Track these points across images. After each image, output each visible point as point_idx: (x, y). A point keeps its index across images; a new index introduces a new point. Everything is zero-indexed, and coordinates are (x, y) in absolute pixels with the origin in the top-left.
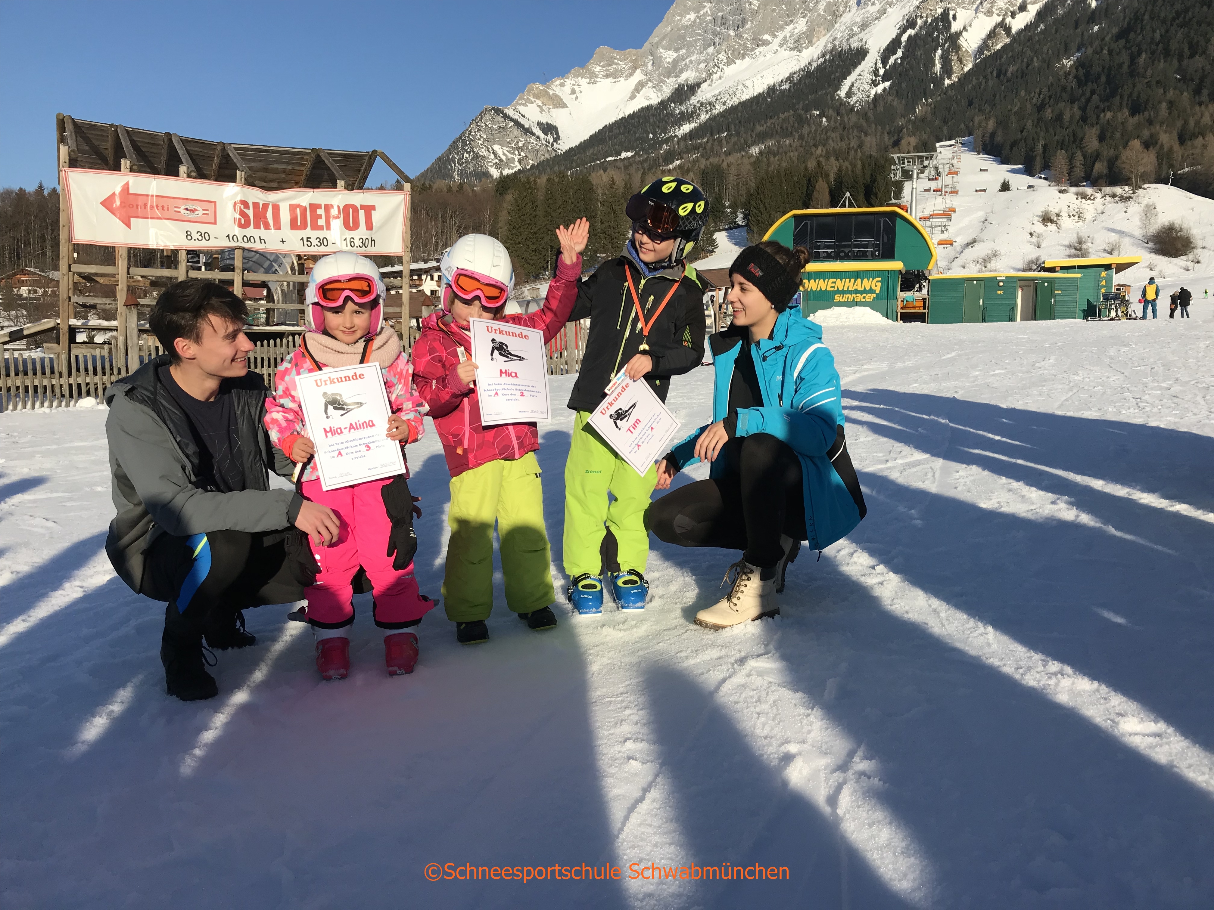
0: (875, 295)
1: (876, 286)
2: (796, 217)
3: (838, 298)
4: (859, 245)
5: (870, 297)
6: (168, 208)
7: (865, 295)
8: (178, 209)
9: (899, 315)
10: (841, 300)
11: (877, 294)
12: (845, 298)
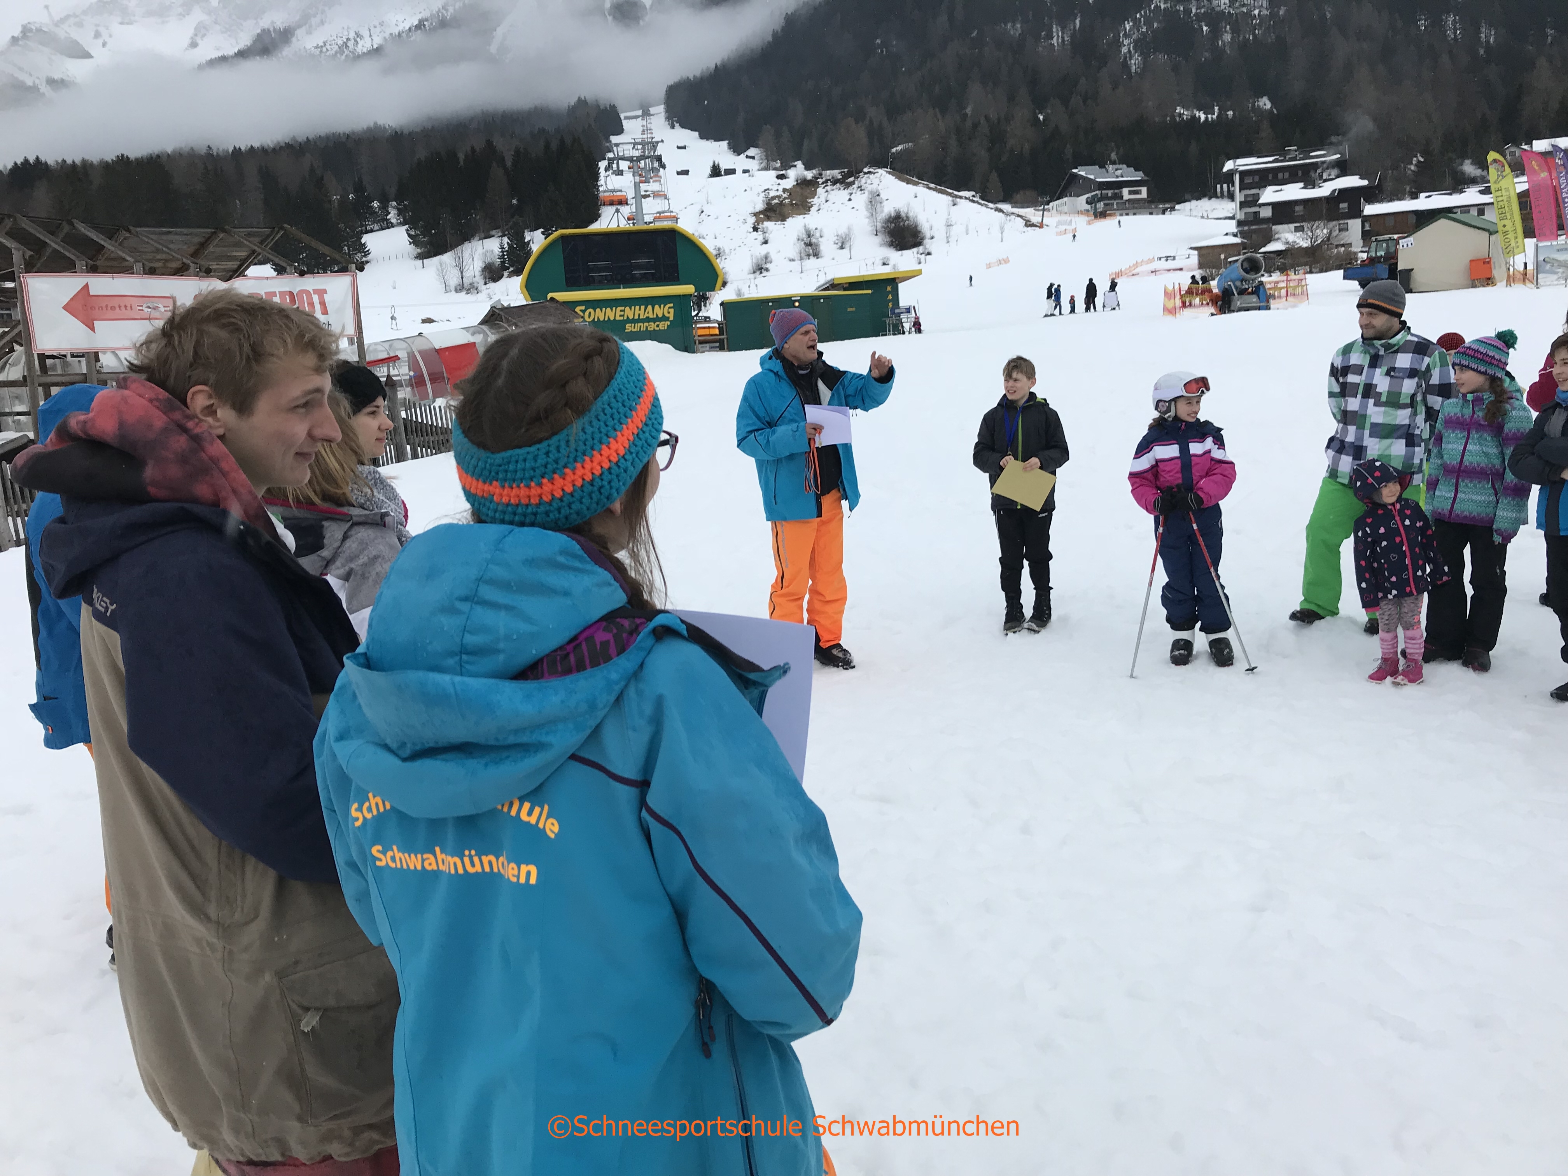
0: (669, 323)
1: (669, 313)
2: (563, 237)
3: (629, 328)
4: (639, 267)
5: (663, 325)
6: (131, 307)
7: (658, 323)
8: (141, 308)
9: (697, 342)
10: (633, 330)
11: (671, 321)
12: (637, 327)
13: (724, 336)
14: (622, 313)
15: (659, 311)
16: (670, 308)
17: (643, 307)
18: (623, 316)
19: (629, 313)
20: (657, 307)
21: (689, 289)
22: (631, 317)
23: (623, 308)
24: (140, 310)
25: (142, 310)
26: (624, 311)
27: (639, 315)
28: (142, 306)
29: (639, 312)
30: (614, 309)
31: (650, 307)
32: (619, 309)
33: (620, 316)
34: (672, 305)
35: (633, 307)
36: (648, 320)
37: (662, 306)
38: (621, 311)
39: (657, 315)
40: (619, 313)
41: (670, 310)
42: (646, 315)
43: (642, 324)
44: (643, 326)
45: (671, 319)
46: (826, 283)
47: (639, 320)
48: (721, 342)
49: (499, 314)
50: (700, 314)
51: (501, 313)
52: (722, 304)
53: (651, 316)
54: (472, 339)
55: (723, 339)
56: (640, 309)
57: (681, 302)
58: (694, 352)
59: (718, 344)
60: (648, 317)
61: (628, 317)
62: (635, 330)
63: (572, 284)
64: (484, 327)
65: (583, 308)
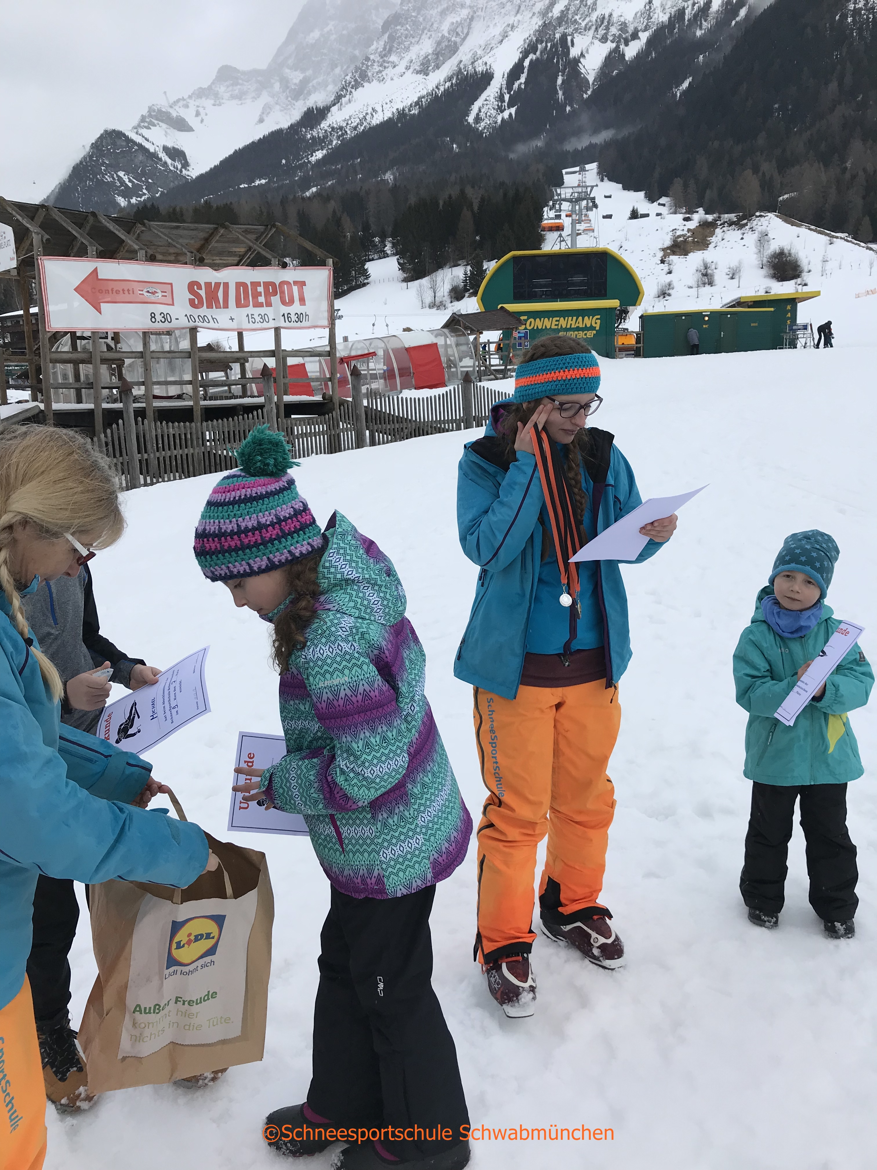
0: (595, 332)
1: (596, 323)
2: (515, 258)
4: (573, 284)
5: (590, 334)
6: (133, 292)
7: (586, 332)
8: (141, 292)
9: (617, 349)
11: (597, 331)
13: (641, 345)
14: (557, 323)
15: (588, 321)
16: (597, 319)
17: (575, 318)
18: (557, 325)
19: (563, 322)
22: (564, 327)
23: (558, 319)
24: (140, 294)
25: (143, 294)
26: (559, 321)
27: (571, 324)
28: (142, 291)
29: (571, 322)
30: (551, 319)
31: (580, 318)
32: (555, 319)
33: (556, 325)
34: (599, 317)
35: (566, 318)
36: (578, 329)
37: (591, 317)
38: (556, 321)
39: (586, 325)
40: (554, 323)
41: (597, 321)
42: (577, 325)
45: (597, 328)
46: (733, 301)
47: (571, 329)
48: (638, 349)
49: (459, 321)
51: (460, 319)
53: (581, 326)
54: (434, 340)
55: (639, 347)
56: (572, 320)
57: (606, 315)
58: (614, 358)
59: (633, 352)
60: (578, 327)
61: (561, 326)
63: (519, 298)
64: (446, 331)
65: (526, 317)
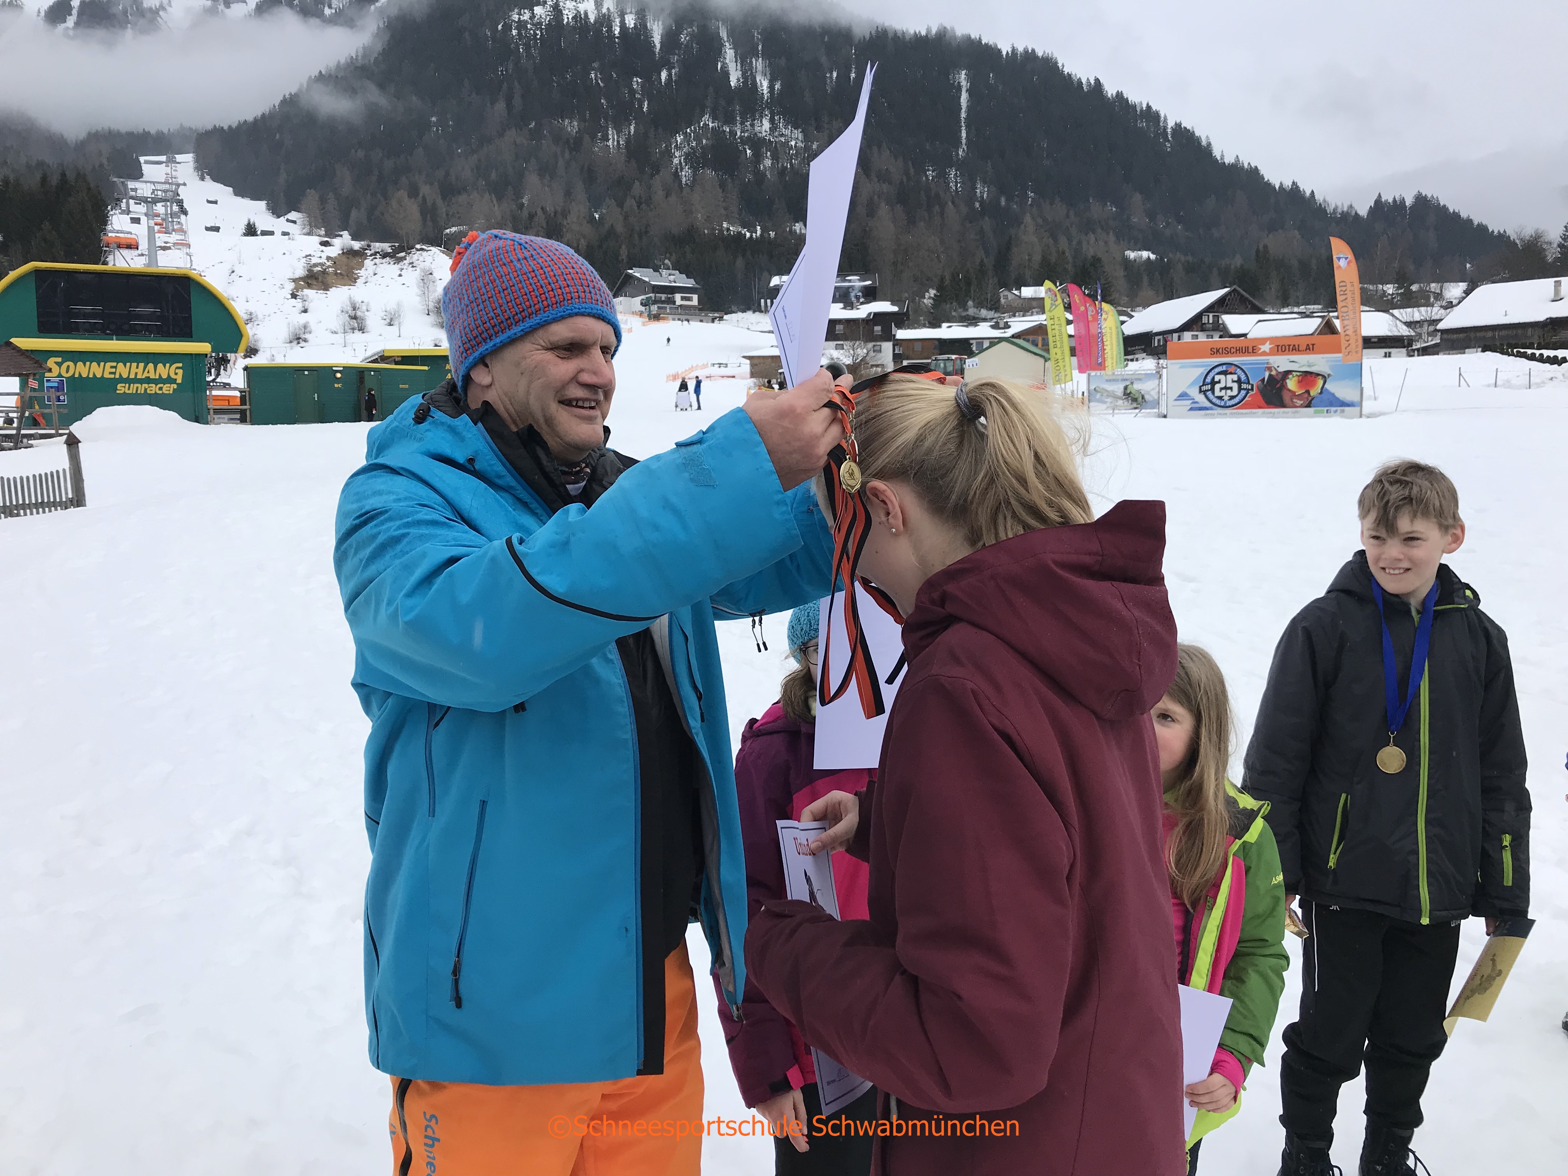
0: (175, 386)
2: (39, 272)
3: (121, 388)
4: (139, 317)
5: (168, 389)
7: (162, 385)
9: (212, 411)
10: (127, 392)
11: (177, 384)
12: (133, 388)
13: (247, 407)
14: (114, 370)
15: (163, 371)
16: (178, 368)
17: (142, 365)
18: (114, 373)
19: (122, 370)
20: (160, 366)
21: (204, 347)
23: (114, 364)
26: (115, 367)
27: (136, 373)
29: (137, 370)
30: (102, 364)
31: (151, 366)
32: (109, 364)
33: (111, 373)
34: (180, 365)
35: (128, 364)
36: (148, 380)
37: (168, 365)
38: (112, 367)
39: (160, 375)
40: (108, 369)
41: (177, 371)
42: (146, 375)
43: (139, 385)
44: (141, 388)
45: (179, 381)
46: (374, 355)
47: (136, 380)
48: (243, 413)
50: (218, 380)
52: (246, 369)
53: (152, 376)
55: (246, 410)
56: (137, 367)
57: (193, 362)
58: (207, 423)
59: (238, 416)
60: (148, 378)
61: (120, 375)
62: (130, 392)
63: (47, 329)
65: (57, 359)
